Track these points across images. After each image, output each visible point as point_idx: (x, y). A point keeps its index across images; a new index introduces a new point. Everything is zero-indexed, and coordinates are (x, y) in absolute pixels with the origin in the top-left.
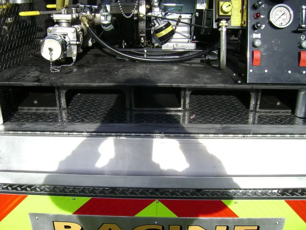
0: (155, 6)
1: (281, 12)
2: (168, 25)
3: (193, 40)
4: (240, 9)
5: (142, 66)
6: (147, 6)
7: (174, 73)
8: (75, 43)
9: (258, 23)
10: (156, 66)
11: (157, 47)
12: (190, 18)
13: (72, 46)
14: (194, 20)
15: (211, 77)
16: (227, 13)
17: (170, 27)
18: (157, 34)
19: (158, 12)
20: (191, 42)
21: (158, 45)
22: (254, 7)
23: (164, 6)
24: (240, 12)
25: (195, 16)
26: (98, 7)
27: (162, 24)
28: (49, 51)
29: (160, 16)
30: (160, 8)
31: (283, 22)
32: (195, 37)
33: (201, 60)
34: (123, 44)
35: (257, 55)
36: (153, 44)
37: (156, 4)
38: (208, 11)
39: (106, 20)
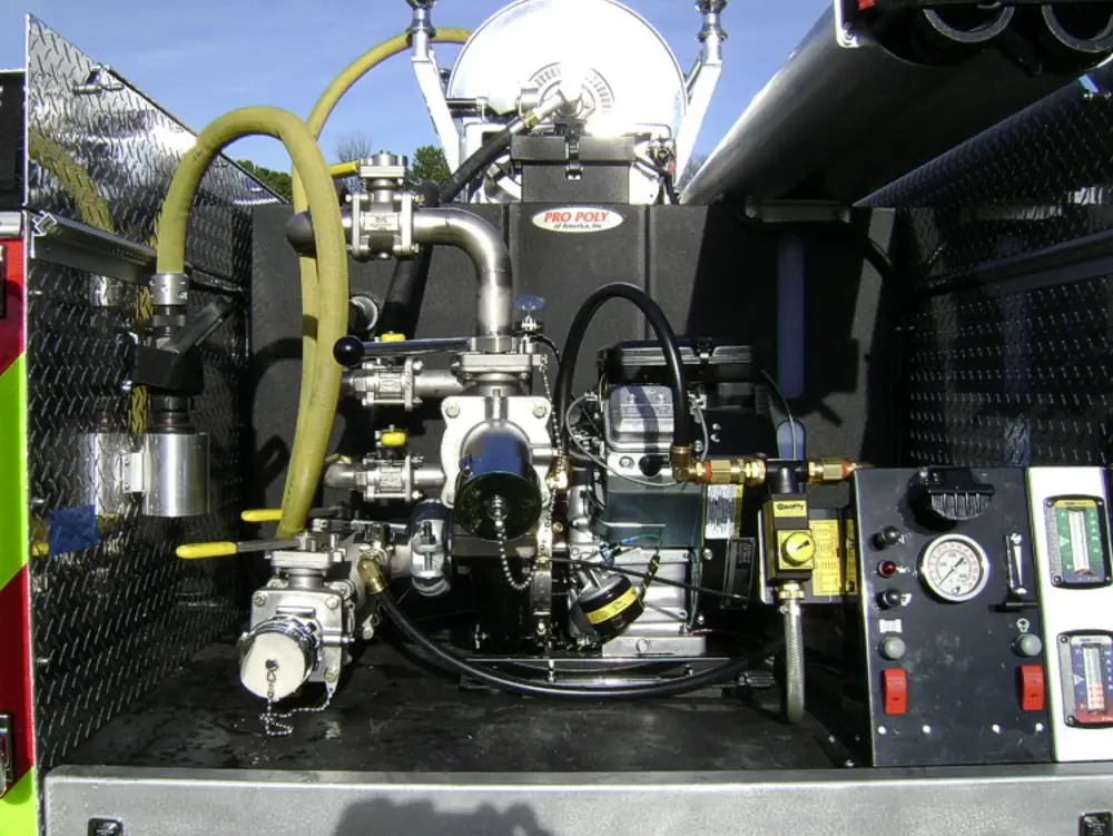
0: (578, 527)
1: (954, 555)
2: (619, 590)
3: (696, 626)
4: (836, 545)
5: (544, 713)
6: (555, 526)
7: (648, 740)
8: (337, 639)
9: (890, 592)
10: (590, 711)
11: (587, 650)
12: (686, 560)
13: (328, 650)
14: (697, 569)
15: (760, 748)
16: (800, 563)
17: (629, 592)
18: (589, 615)
19: (589, 544)
20: (690, 631)
21: (588, 643)
22: (878, 545)
23: (609, 528)
24: (835, 555)
25: (703, 559)
26: (406, 530)
27: (603, 583)
28: (265, 671)
29: (598, 559)
30: (594, 533)
31: (960, 584)
32: (701, 618)
33: (725, 691)
34: (476, 636)
35: (896, 682)
36: (574, 641)
37: (584, 521)
38: (741, 545)
39: (429, 565)
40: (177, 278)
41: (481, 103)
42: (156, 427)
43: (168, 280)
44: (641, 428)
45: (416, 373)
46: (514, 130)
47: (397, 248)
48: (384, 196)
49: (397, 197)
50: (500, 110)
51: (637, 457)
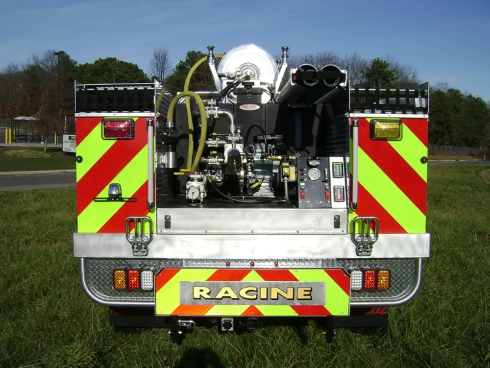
0: (249, 171)
1: (314, 172)
2: (257, 181)
6: (244, 171)
9: (303, 178)
11: (251, 195)
12: (270, 177)
13: (201, 193)
14: (272, 179)
16: (287, 174)
17: (258, 183)
18: (250, 187)
19: (251, 174)
20: (271, 191)
22: (301, 170)
23: (254, 171)
24: (294, 173)
25: (273, 176)
26: (215, 172)
27: (253, 181)
28: (191, 194)
29: (252, 176)
30: (252, 172)
31: (315, 177)
32: (273, 189)
35: (303, 194)
36: (248, 193)
37: (250, 170)
38: (278, 173)
39: (219, 179)
40: (171, 122)
41: (226, 74)
42: (168, 151)
43: (170, 123)
44: (260, 151)
45: (218, 141)
46: (235, 82)
47: (215, 117)
48: (212, 107)
49: (215, 108)
50: (231, 77)
51: (260, 156)
